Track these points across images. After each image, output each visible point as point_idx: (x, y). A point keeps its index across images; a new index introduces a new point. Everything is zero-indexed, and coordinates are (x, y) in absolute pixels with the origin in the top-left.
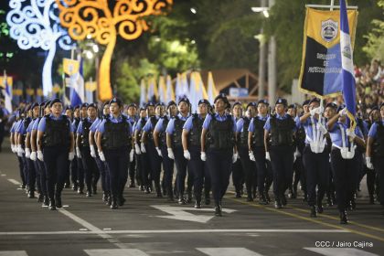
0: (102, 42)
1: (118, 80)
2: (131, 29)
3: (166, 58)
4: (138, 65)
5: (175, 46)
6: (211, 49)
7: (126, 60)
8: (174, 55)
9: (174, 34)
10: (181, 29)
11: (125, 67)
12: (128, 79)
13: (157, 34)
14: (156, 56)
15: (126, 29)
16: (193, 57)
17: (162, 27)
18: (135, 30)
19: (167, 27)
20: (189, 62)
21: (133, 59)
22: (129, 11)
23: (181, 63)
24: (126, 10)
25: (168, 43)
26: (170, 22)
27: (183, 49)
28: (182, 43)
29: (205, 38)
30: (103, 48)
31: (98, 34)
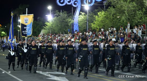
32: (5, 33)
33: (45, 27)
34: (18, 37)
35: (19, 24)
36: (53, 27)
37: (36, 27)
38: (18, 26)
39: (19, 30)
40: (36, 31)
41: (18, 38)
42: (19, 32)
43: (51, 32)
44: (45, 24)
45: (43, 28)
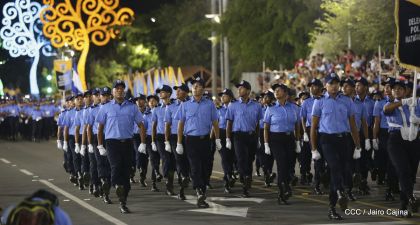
0: (78, 48)
1: (92, 79)
2: (102, 37)
3: (133, 59)
4: (108, 66)
5: (140, 49)
6: (170, 51)
7: (98, 62)
8: (139, 57)
9: (138, 39)
10: (144, 35)
11: (98, 68)
12: (101, 78)
13: (124, 39)
14: (124, 58)
15: (98, 38)
16: (155, 57)
17: (128, 35)
18: (105, 38)
19: (132, 34)
20: (151, 62)
21: (104, 62)
22: (99, 23)
23: (144, 63)
24: (97, 22)
25: (133, 47)
26: (134, 30)
27: (146, 52)
28: (146, 46)
29: (164, 41)
30: (78, 53)
31: (74, 42)
32: (152, 52)
33: (323, 24)
34: (210, 69)
35: (213, 8)
36: (355, 21)
37: (293, 21)
38: (208, 16)
39: (213, 39)
40: (290, 41)
41: (213, 76)
42: (214, 45)
43: (349, 46)
44: (322, 6)
45: (316, 25)
